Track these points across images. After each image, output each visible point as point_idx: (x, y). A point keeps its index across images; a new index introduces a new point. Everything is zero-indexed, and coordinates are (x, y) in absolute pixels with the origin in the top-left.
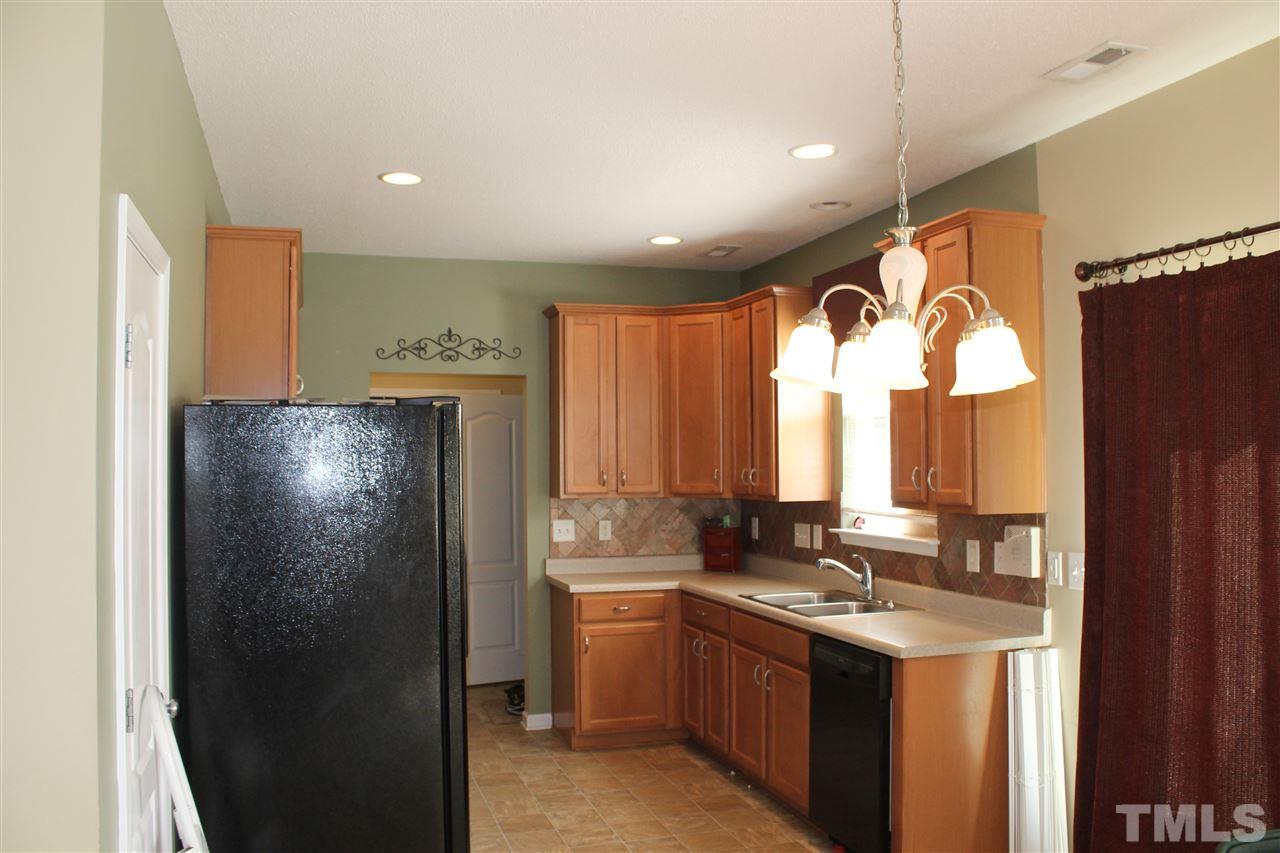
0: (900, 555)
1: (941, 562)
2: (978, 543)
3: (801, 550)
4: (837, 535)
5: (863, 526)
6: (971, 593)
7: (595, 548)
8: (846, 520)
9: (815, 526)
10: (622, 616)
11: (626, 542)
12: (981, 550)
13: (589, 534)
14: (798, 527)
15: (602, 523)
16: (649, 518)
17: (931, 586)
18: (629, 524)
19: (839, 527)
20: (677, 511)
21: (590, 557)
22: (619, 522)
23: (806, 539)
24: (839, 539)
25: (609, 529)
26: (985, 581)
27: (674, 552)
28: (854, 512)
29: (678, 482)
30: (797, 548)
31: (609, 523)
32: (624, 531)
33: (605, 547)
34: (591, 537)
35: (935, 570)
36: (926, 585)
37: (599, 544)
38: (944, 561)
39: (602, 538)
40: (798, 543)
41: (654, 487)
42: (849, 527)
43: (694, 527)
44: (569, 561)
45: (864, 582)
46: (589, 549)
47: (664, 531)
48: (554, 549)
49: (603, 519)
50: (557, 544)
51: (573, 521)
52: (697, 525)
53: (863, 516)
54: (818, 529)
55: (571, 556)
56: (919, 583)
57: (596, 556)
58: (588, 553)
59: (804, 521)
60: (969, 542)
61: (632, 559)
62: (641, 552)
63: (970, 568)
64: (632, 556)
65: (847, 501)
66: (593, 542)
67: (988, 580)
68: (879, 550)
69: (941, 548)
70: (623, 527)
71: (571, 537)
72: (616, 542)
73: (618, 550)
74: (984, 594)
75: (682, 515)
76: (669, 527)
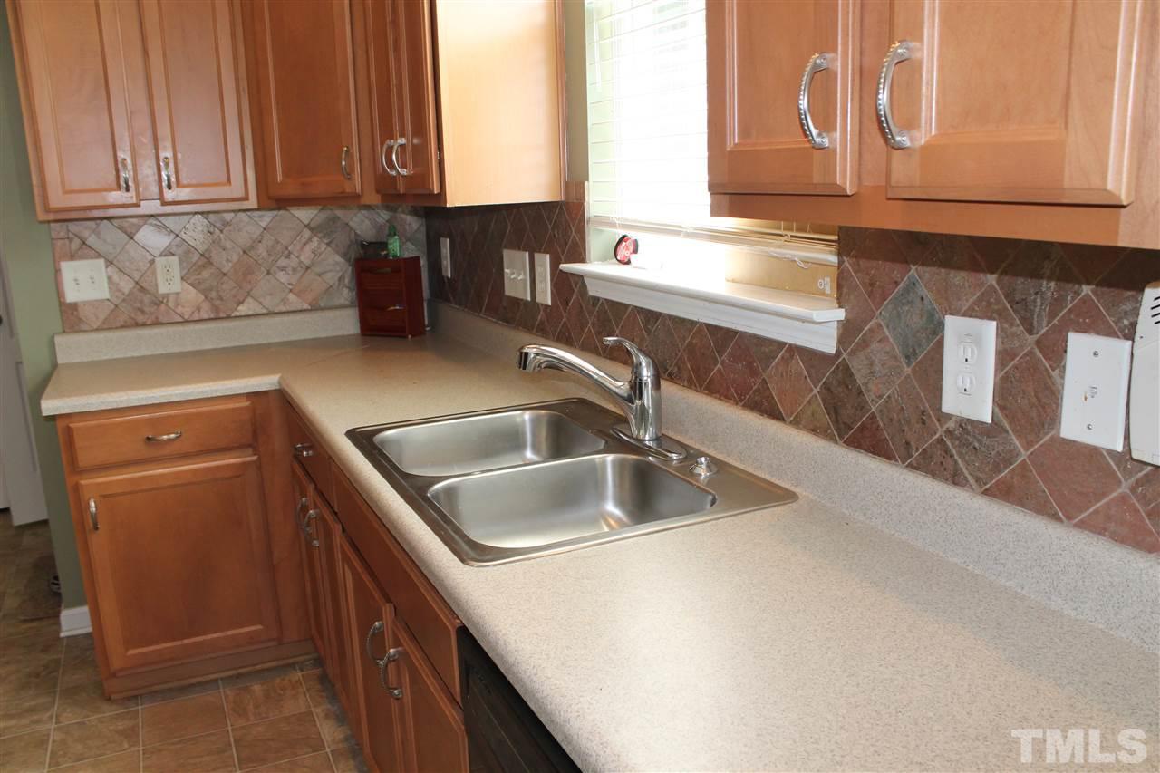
0: (724, 337)
1: (846, 369)
2: (990, 328)
3: (516, 302)
4: (580, 277)
5: (633, 258)
6: (955, 479)
7: (153, 309)
8: (597, 242)
9: (537, 256)
10: (168, 450)
11: (213, 294)
12: (1003, 356)
13: (137, 283)
14: (508, 255)
15: (160, 262)
16: (252, 248)
17: (814, 431)
18: (215, 258)
19: (583, 260)
20: (307, 233)
21: (144, 325)
22: (196, 257)
23: (525, 280)
24: (584, 285)
25: (176, 272)
26: (1013, 454)
27: (306, 306)
28: (613, 225)
29: (279, 178)
30: (509, 297)
31: (174, 260)
32: (206, 274)
33: (171, 304)
34: (142, 289)
35: (827, 387)
36: (796, 423)
37: (159, 301)
38: (858, 367)
39: (163, 289)
40: (510, 291)
41: (236, 189)
42: (604, 259)
43: (338, 258)
44: (101, 336)
45: (637, 387)
46: (143, 312)
47: (283, 269)
48: (71, 317)
49: (160, 256)
50: (74, 306)
51: (102, 262)
52: (344, 255)
53: (632, 234)
54: (544, 261)
55: (107, 326)
56: (776, 415)
57: (157, 323)
58: (141, 319)
59: (518, 245)
60: (953, 324)
61: (226, 324)
62: (243, 310)
63: (952, 403)
64: (228, 317)
65: (596, 203)
66: (147, 299)
67: (1024, 455)
68: (670, 317)
69: (848, 331)
70: (204, 266)
71: (101, 292)
72: (192, 295)
73: (199, 309)
74: (1003, 492)
75: (315, 239)
76: (293, 262)
